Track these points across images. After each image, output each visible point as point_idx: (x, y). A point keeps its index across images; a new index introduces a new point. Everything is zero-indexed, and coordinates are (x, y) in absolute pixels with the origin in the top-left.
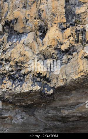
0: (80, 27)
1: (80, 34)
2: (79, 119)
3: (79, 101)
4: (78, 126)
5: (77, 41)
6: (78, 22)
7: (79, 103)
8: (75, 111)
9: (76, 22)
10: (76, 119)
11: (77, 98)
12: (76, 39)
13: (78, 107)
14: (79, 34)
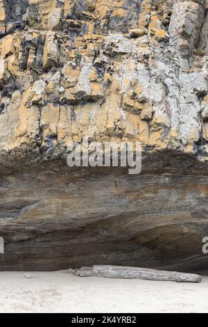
0: (31, 33)
1: (30, 50)
2: (31, 236)
3: (26, 198)
4: (32, 253)
5: (24, 67)
6: (31, 23)
7: (27, 203)
8: (19, 220)
9: (27, 21)
10: (27, 237)
11: (20, 191)
12: (21, 62)
13: (26, 210)
14: (28, 49)
